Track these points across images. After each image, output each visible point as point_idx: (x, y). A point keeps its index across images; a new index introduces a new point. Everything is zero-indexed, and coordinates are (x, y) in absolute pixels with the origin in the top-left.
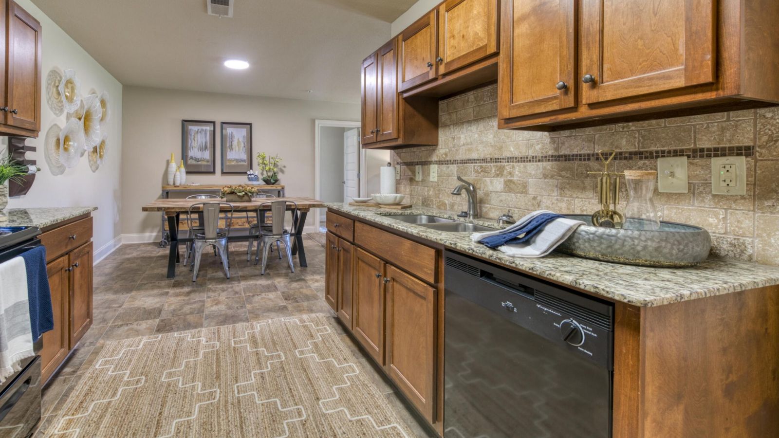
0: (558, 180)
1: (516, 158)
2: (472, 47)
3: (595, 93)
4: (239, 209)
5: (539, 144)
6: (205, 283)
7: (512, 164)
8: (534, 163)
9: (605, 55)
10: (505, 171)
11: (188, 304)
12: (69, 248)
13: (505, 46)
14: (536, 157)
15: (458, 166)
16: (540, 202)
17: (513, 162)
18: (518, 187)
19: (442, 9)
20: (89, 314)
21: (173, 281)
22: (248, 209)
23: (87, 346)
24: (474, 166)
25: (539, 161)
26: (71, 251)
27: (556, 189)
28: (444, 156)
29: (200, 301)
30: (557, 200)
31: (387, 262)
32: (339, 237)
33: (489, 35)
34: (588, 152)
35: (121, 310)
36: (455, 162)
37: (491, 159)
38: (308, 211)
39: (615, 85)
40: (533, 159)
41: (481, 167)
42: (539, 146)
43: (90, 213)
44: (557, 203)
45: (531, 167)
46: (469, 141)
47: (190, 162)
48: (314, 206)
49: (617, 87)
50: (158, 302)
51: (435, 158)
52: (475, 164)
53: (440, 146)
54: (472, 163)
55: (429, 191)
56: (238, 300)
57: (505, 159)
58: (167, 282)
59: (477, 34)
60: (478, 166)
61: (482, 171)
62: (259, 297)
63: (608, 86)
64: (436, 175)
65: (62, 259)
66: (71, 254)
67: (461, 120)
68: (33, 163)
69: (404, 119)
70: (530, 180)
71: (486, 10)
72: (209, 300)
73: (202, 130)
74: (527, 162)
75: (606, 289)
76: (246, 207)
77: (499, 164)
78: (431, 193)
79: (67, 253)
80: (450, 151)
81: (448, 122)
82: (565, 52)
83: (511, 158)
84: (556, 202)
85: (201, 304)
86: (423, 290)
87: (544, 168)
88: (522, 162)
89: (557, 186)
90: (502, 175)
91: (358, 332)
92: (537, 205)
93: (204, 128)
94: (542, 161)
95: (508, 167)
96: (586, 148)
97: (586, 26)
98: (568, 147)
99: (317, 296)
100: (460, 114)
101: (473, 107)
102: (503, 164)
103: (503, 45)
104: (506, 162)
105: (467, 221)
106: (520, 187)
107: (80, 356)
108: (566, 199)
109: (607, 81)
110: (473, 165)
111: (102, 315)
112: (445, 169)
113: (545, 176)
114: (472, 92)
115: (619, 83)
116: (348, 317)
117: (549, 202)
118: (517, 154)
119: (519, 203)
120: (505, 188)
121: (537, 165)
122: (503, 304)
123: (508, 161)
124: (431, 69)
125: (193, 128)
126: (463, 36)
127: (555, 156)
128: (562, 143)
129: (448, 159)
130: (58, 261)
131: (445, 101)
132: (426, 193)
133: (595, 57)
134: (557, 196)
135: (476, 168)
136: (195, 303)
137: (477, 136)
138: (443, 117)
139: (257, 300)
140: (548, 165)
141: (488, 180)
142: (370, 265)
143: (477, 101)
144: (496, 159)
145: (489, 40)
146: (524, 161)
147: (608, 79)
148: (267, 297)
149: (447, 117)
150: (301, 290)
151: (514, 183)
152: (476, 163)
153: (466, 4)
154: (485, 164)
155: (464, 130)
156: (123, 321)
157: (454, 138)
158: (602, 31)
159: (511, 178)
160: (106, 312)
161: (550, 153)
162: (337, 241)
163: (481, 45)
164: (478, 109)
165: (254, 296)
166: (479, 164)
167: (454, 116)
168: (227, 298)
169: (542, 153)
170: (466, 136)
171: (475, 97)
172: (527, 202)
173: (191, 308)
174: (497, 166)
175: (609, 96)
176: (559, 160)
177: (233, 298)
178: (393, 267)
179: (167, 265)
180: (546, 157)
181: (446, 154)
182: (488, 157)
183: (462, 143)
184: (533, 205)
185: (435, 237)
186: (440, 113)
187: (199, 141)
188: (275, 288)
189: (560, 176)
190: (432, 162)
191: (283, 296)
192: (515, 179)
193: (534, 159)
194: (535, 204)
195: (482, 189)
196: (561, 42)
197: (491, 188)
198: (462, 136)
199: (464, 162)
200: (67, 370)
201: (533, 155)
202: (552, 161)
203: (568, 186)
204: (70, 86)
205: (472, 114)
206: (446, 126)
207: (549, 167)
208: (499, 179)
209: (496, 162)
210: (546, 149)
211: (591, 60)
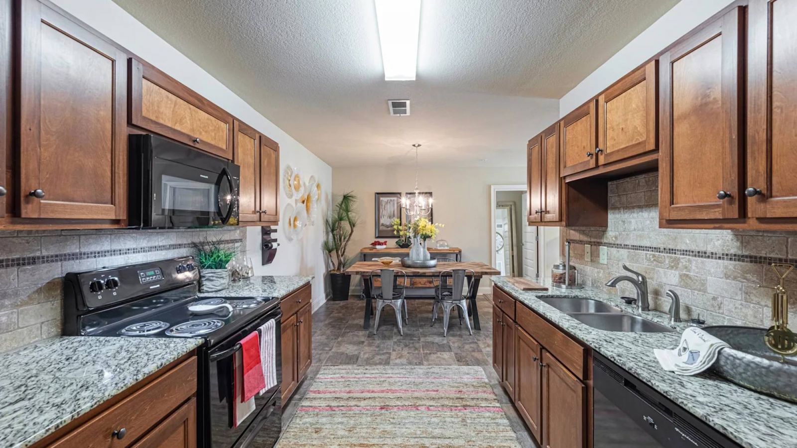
0: (742, 282)
1: (693, 252)
2: (632, 141)
3: (762, 207)
4: (419, 274)
5: (718, 240)
6: (392, 337)
7: (688, 257)
8: (714, 260)
9: (775, 167)
10: (681, 264)
11: (378, 354)
12: (297, 309)
13: (664, 145)
14: (716, 254)
15: (629, 252)
16: (721, 303)
17: (689, 255)
18: (695, 283)
19: (601, 100)
20: (309, 357)
21: (368, 332)
22: (427, 274)
23: (309, 380)
24: (646, 254)
25: (720, 258)
26: (298, 311)
27: (739, 292)
28: (614, 239)
29: (387, 353)
30: (741, 304)
31: (543, 348)
32: (504, 312)
33: (648, 131)
34: (780, 256)
35: (331, 353)
36: (626, 247)
37: (665, 249)
38: (482, 277)
39: (785, 201)
40: (712, 256)
41: (654, 256)
42: (720, 242)
43: (309, 282)
44: (741, 309)
45: (710, 263)
46: (641, 227)
47: (381, 228)
48: (486, 273)
49: (786, 204)
50: (356, 350)
51: (605, 241)
52: (647, 252)
53: (609, 229)
54: (644, 250)
55: (598, 272)
56: (418, 356)
57: (680, 251)
58: (364, 332)
59: (636, 128)
60: (650, 255)
61: (654, 260)
62: (435, 356)
63: (777, 202)
64: (605, 257)
65: (292, 317)
66: (298, 313)
67: (631, 203)
68: (275, 240)
69: (568, 203)
70: (708, 278)
71: (645, 105)
72: (394, 353)
73: (391, 200)
74: (705, 257)
75: (735, 433)
76: (425, 273)
77: (673, 255)
78: (601, 275)
79: (296, 313)
80: (620, 234)
81: (618, 205)
82: (728, 160)
83: (686, 251)
84: (740, 307)
85: (388, 355)
86: (573, 384)
87: (726, 267)
88: (699, 256)
89: (741, 289)
90: (677, 268)
91: (519, 404)
92: (717, 307)
93: (392, 199)
94: (723, 259)
95: (684, 260)
96: (776, 251)
97: (751, 134)
98: (754, 248)
99: (487, 361)
100: (630, 197)
101: (644, 192)
102: (678, 256)
103: (662, 144)
104: (681, 254)
105: (635, 313)
106: (697, 283)
107: (305, 387)
108: (752, 305)
109: (777, 196)
110: (645, 252)
111: (318, 356)
112: (615, 253)
113: (727, 277)
114: (644, 176)
115: (790, 201)
116: (511, 389)
117: (731, 305)
118: (693, 247)
119: (696, 301)
120: (680, 282)
121: (717, 263)
122: (645, 418)
123: (683, 254)
124: (592, 158)
125: (384, 199)
126: (622, 129)
127: (739, 256)
128: (746, 243)
129: (618, 242)
130: (290, 319)
131: (615, 182)
132: (596, 275)
133: (762, 167)
134: (741, 300)
135: (648, 256)
136: (383, 354)
137: (648, 222)
138: (612, 198)
139: (433, 359)
140: (730, 264)
141: (661, 270)
142: (529, 346)
143: (648, 185)
144: (669, 249)
145: (648, 136)
146: (702, 256)
147: (778, 194)
148: (442, 356)
149: (617, 199)
150: (473, 353)
151: (690, 278)
152: (648, 250)
153: (625, 97)
154: (658, 253)
155: (635, 215)
156: (332, 362)
157: (624, 222)
158: (769, 141)
159: (687, 273)
160: (321, 354)
161: (733, 251)
162: (501, 316)
163: (641, 140)
164: (649, 194)
165: (430, 353)
166: (652, 253)
167: (624, 199)
168: (408, 353)
169: (723, 250)
170: (636, 221)
171: (646, 181)
172: (706, 301)
173: (380, 359)
174: (671, 258)
175: (779, 213)
176: (743, 261)
177: (413, 354)
178: (548, 354)
179: (364, 317)
180: (727, 255)
181: (616, 238)
182: (662, 247)
183: (633, 227)
184: (713, 306)
185: (582, 337)
186: (609, 195)
187: (389, 210)
188: (450, 349)
189: (744, 279)
190: (601, 243)
191: (456, 357)
192: (692, 274)
193: (714, 256)
194: (716, 305)
195: (655, 280)
196: (723, 148)
197: (664, 280)
198: (633, 221)
199: (635, 248)
200: (297, 397)
201: (712, 251)
202: (735, 260)
203: (754, 292)
204: (297, 179)
205: (643, 199)
206: (615, 208)
207: (731, 267)
208: (673, 271)
209: (670, 253)
210: (728, 246)
211: (757, 171)
